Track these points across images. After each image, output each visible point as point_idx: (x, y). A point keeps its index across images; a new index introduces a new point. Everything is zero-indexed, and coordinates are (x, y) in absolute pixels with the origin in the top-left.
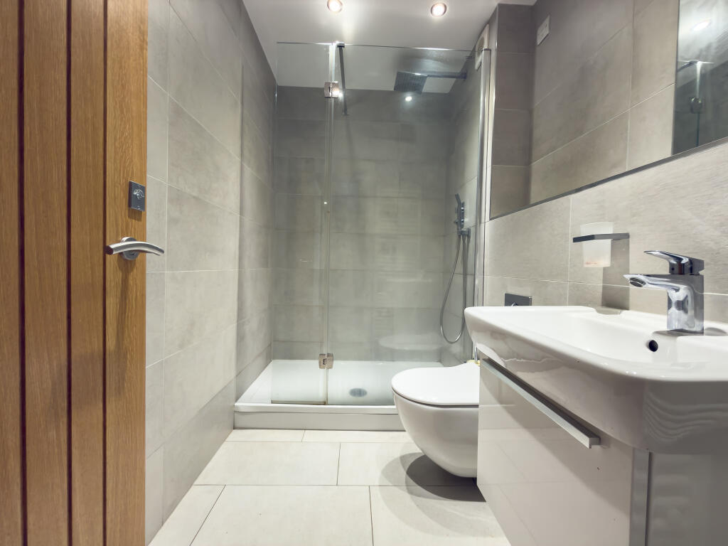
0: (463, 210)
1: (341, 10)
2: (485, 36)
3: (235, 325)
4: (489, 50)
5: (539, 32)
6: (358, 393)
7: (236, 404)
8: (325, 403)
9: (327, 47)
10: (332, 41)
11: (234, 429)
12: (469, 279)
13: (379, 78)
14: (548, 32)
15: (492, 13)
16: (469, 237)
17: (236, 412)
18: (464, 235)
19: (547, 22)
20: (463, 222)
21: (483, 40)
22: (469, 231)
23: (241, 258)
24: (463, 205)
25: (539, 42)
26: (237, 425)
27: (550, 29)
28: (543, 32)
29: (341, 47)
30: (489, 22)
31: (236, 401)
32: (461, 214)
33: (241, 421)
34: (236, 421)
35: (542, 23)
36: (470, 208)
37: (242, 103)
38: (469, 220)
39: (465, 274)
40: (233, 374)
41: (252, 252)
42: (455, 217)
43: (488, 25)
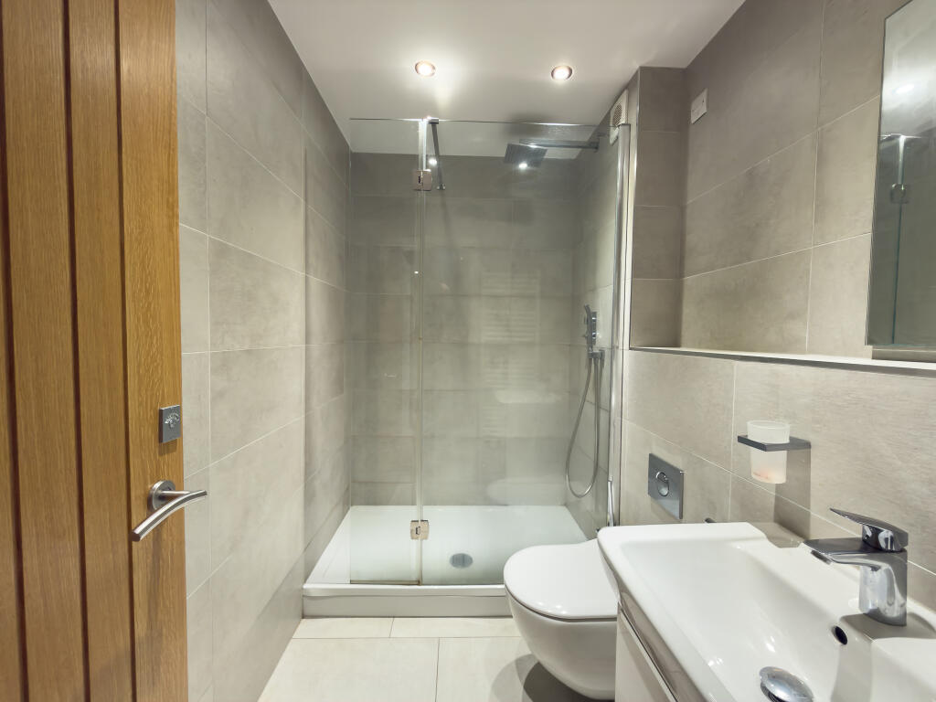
0: (595, 321)
1: (433, 74)
2: (623, 102)
3: (302, 486)
4: (628, 125)
5: (693, 106)
6: (461, 560)
7: (305, 586)
8: (419, 583)
9: (416, 124)
10: (423, 117)
11: (303, 617)
12: (603, 415)
13: (484, 143)
14: (704, 110)
15: (632, 75)
16: (602, 361)
17: (305, 597)
18: (596, 359)
19: (704, 96)
20: (595, 336)
21: (619, 108)
22: (602, 354)
23: (307, 398)
24: (595, 314)
25: (693, 119)
26: (307, 613)
27: (708, 107)
28: (699, 109)
29: (433, 124)
30: (628, 87)
31: (305, 582)
32: (592, 326)
33: (311, 608)
34: (306, 608)
35: (698, 95)
36: (603, 320)
37: (306, 200)
38: (602, 336)
39: (598, 407)
40: (301, 548)
41: (322, 385)
42: (584, 329)
43: (626, 92)
